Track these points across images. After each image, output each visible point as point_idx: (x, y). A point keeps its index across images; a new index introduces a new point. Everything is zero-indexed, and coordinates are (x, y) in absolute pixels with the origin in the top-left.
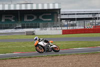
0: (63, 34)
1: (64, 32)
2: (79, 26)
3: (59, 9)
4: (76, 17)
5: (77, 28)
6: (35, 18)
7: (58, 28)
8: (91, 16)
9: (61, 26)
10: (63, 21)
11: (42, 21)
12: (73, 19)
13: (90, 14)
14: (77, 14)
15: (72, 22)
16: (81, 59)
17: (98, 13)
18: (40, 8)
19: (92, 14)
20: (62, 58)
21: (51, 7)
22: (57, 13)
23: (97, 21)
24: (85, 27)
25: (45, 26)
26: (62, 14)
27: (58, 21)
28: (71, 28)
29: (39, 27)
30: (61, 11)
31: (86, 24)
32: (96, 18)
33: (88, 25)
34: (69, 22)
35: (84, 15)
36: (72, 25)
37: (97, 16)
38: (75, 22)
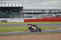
0: (24, 22)
1: (25, 21)
2: (34, 17)
3: (22, 7)
4: (32, 12)
5: (33, 18)
6: (7, 12)
7: (21, 18)
8: (41, 12)
9: (23, 17)
10: (24, 14)
11: (11, 14)
12: (31, 13)
13: (41, 10)
14: (33, 10)
15: (30, 15)
16: (35, 37)
17: (45, 10)
18: (10, 6)
19: (42, 10)
20: (23, 36)
21: (17, 6)
22: (21, 9)
23: (45, 15)
24: (37, 18)
25: (14, 17)
26: (24, 10)
27: (21, 14)
28: (29, 18)
29: (10, 18)
30: (24, 8)
31: (38, 16)
32: (44, 13)
33: (40, 17)
34: (28, 15)
35: (37, 11)
36: (30, 17)
37: (45, 12)
38: (32, 15)
